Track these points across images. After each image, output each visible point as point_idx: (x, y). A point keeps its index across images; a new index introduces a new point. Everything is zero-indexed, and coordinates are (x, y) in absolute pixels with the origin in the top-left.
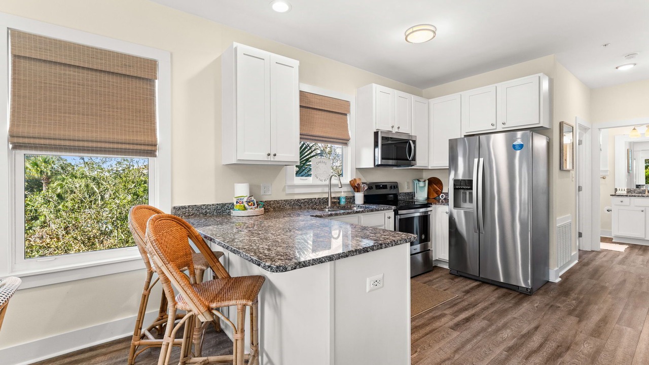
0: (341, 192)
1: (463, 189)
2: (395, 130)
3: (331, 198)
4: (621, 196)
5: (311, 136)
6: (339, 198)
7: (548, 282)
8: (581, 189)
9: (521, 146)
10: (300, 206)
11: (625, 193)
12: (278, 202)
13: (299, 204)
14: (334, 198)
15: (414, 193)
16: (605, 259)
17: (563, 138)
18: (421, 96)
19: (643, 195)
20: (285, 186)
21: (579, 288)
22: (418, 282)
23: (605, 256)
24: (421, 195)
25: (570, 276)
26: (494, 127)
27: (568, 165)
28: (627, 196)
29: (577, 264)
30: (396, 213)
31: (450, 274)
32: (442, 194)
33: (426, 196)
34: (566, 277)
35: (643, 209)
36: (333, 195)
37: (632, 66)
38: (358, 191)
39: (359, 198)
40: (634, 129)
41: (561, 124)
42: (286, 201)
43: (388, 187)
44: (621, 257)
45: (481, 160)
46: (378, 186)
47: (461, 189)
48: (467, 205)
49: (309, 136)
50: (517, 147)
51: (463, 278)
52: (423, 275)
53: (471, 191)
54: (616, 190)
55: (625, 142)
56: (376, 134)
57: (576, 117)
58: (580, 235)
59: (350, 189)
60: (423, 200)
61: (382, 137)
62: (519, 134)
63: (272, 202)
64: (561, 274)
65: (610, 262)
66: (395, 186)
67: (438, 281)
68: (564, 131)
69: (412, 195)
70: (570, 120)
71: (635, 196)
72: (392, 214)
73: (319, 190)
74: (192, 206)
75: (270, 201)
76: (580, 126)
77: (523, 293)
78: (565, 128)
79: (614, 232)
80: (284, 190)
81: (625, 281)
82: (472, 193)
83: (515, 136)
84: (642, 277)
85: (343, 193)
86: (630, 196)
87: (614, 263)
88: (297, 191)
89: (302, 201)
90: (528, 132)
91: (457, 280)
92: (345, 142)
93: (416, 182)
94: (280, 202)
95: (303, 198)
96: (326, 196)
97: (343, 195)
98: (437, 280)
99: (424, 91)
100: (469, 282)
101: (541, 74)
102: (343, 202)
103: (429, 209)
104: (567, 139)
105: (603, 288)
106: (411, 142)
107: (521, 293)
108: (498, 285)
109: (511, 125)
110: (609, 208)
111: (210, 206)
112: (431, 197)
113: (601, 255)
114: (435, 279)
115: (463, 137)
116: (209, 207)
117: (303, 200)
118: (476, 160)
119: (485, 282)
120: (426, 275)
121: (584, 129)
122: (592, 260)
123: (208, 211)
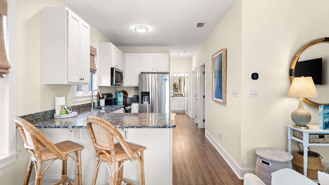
20: (73, 97)
24: (121, 99)
26: (153, 71)
30: (124, 108)
32: (128, 99)
38: (102, 99)
39: (102, 102)
42: (74, 107)
48: (146, 103)
56: (112, 69)
59: (97, 98)
61: (116, 71)
66: (111, 95)
74: (30, 115)
92: (95, 71)
97: (95, 101)
106: (122, 73)
111: (40, 113)
116: (39, 115)
117: (81, 105)
123: (38, 117)
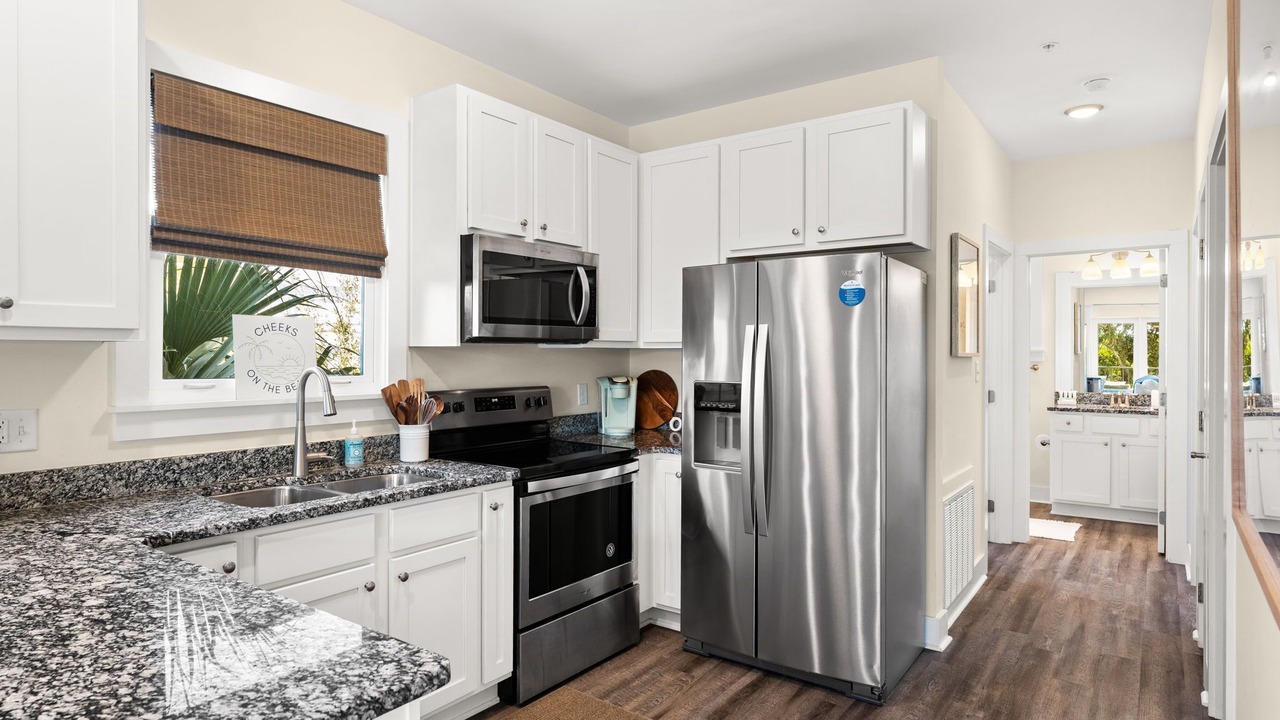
0: (349, 425)
1: (717, 409)
2: (532, 235)
3: (306, 449)
4: (1068, 410)
6: (341, 445)
7: (924, 651)
8: (994, 396)
9: (860, 294)
10: (175, 482)
11: (1072, 403)
12: (66, 476)
13: (172, 477)
14: (316, 447)
15: (601, 413)
16: (1040, 565)
17: (956, 275)
18: (625, 144)
19: (1108, 408)
20: (107, 416)
21: (990, 666)
22: (588, 694)
23: (1039, 556)
24: (619, 423)
25: (971, 624)
26: (798, 240)
27: (968, 346)
28: (1077, 410)
29: (986, 584)
30: (520, 490)
31: (685, 650)
32: (674, 419)
33: (631, 425)
34: (961, 631)
35: (1107, 439)
36: (314, 438)
37: (1095, 111)
38: (410, 420)
39: (414, 442)
40: (1091, 260)
41: (953, 240)
42: (107, 470)
43: (519, 403)
44: (1069, 556)
45: (763, 329)
46: (483, 400)
47: (712, 409)
48: (727, 455)
50: (850, 297)
51: (716, 662)
52: (609, 665)
53: (735, 415)
54: (1057, 395)
55: (1072, 287)
56: (466, 242)
57: (984, 225)
58: (991, 507)
59: (385, 413)
60: (623, 439)
61: (484, 252)
62: (861, 259)
63: (37, 478)
64: (951, 622)
65: (1050, 573)
66: (540, 398)
67: (645, 683)
68: (960, 258)
69: (592, 422)
70: (972, 233)
71: (1093, 411)
72: (504, 493)
73: (264, 422)
75: (28, 475)
76: (992, 245)
77: (863, 701)
78: (963, 250)
79: (1056, 494)
80: (101, 429)
81: (1082, 627)
82: (739, 420)
83: (850, 266)
84: (1114, 612)
85: (357, 428)
86: (1083, 411)
87: (1058, 575)
88: (161, 430)
89: (185, 464)
90: (877, 255)
91: (698, 672)
92: (371, 263)
93: (605, 384)
94: (79, 473)
96: (287, 440)
97: (354, 435)
98: (645, 677)
99: (635, 131)
100: (730, 673)
101: (909, 104)
102: (354, 457)
103: (630, 467)
104: (966, 278)
105: (1042, 655)
106: (581, 271)
107: (858, 701)
108: (807, 682)
109: (842, 234)
110: (1043, 437)
112: (648, 426)
113: (1032, 556)
114: (639, 675)
115: (724, 261)
118: (750, 330)
119: (772, 673)
120: (617, 661)
121: (1001, 255)
122: (1015, 570)
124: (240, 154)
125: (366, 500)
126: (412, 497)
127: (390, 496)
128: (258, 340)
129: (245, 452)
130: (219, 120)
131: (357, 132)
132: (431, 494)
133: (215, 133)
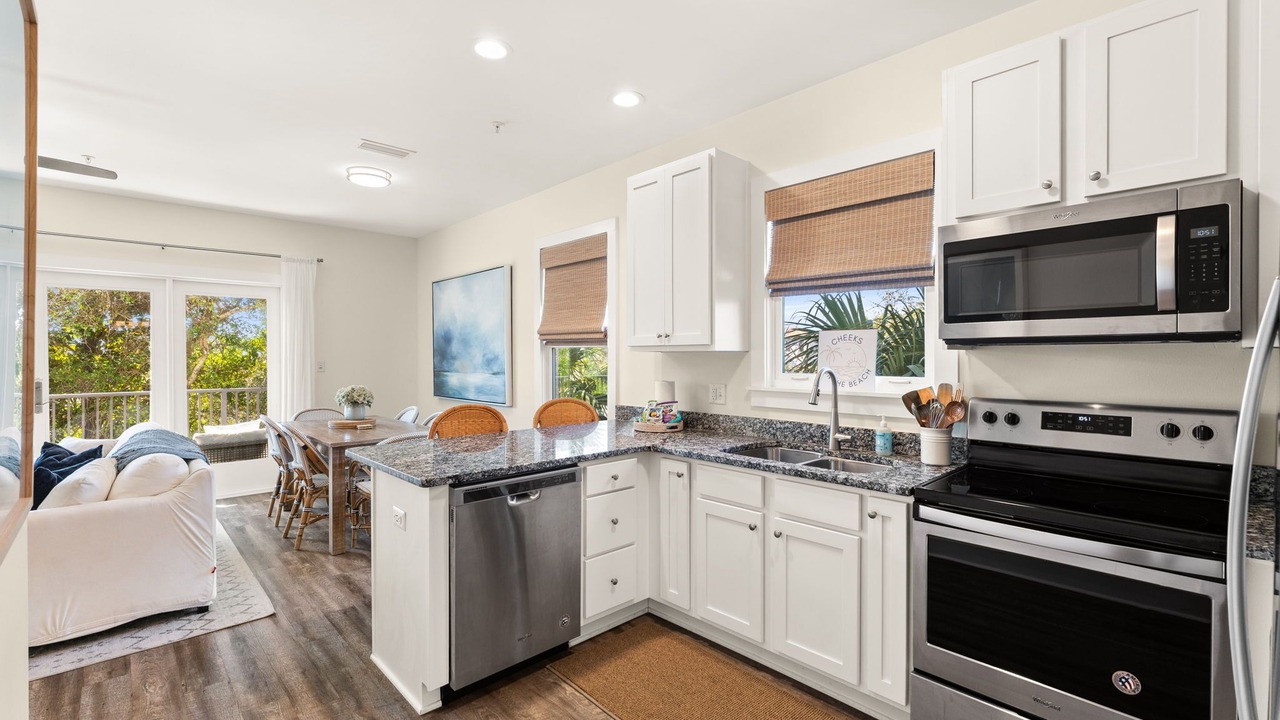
3: (838, 429)
5: (799, 281)
10: (774, 435)
13: (773, 432)
20: (751, 391)
30: (914, 511)
42: (746, 420)
46: (1060, 416)
49: (795, 281)
61: (946, 245)
72: (892, 507)
75: (718, 416)
80: (748, 398)
85: (885, 422)
88: (771, 402)
89: (779, 425)
94: (736, 420)
95: (781, 420)
97: (882, 427)
102: (878, 446)
124: (810, 222)
125: (750, 463)
126: (784, 473)
127: (767, 466)
128: (834, 347)
129: (811, 425)
130: (799, 204)
131: (901, 162)
132: (800, 476)
133: (796, 214)
